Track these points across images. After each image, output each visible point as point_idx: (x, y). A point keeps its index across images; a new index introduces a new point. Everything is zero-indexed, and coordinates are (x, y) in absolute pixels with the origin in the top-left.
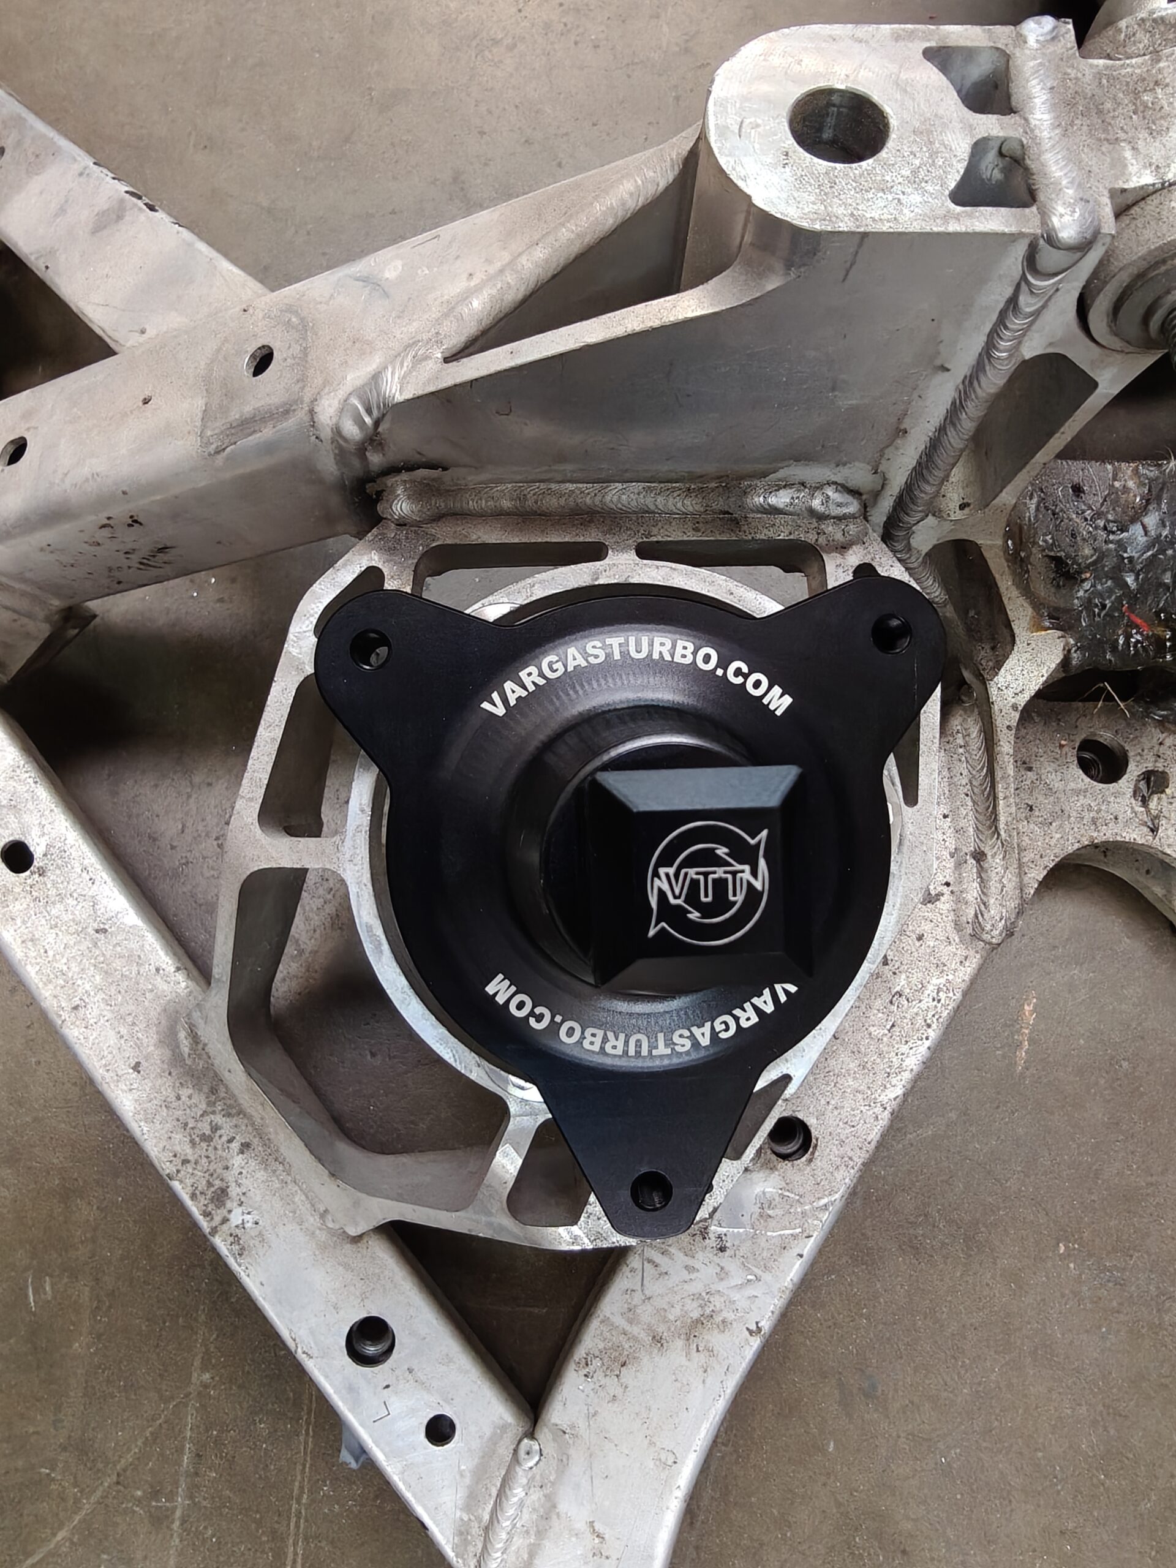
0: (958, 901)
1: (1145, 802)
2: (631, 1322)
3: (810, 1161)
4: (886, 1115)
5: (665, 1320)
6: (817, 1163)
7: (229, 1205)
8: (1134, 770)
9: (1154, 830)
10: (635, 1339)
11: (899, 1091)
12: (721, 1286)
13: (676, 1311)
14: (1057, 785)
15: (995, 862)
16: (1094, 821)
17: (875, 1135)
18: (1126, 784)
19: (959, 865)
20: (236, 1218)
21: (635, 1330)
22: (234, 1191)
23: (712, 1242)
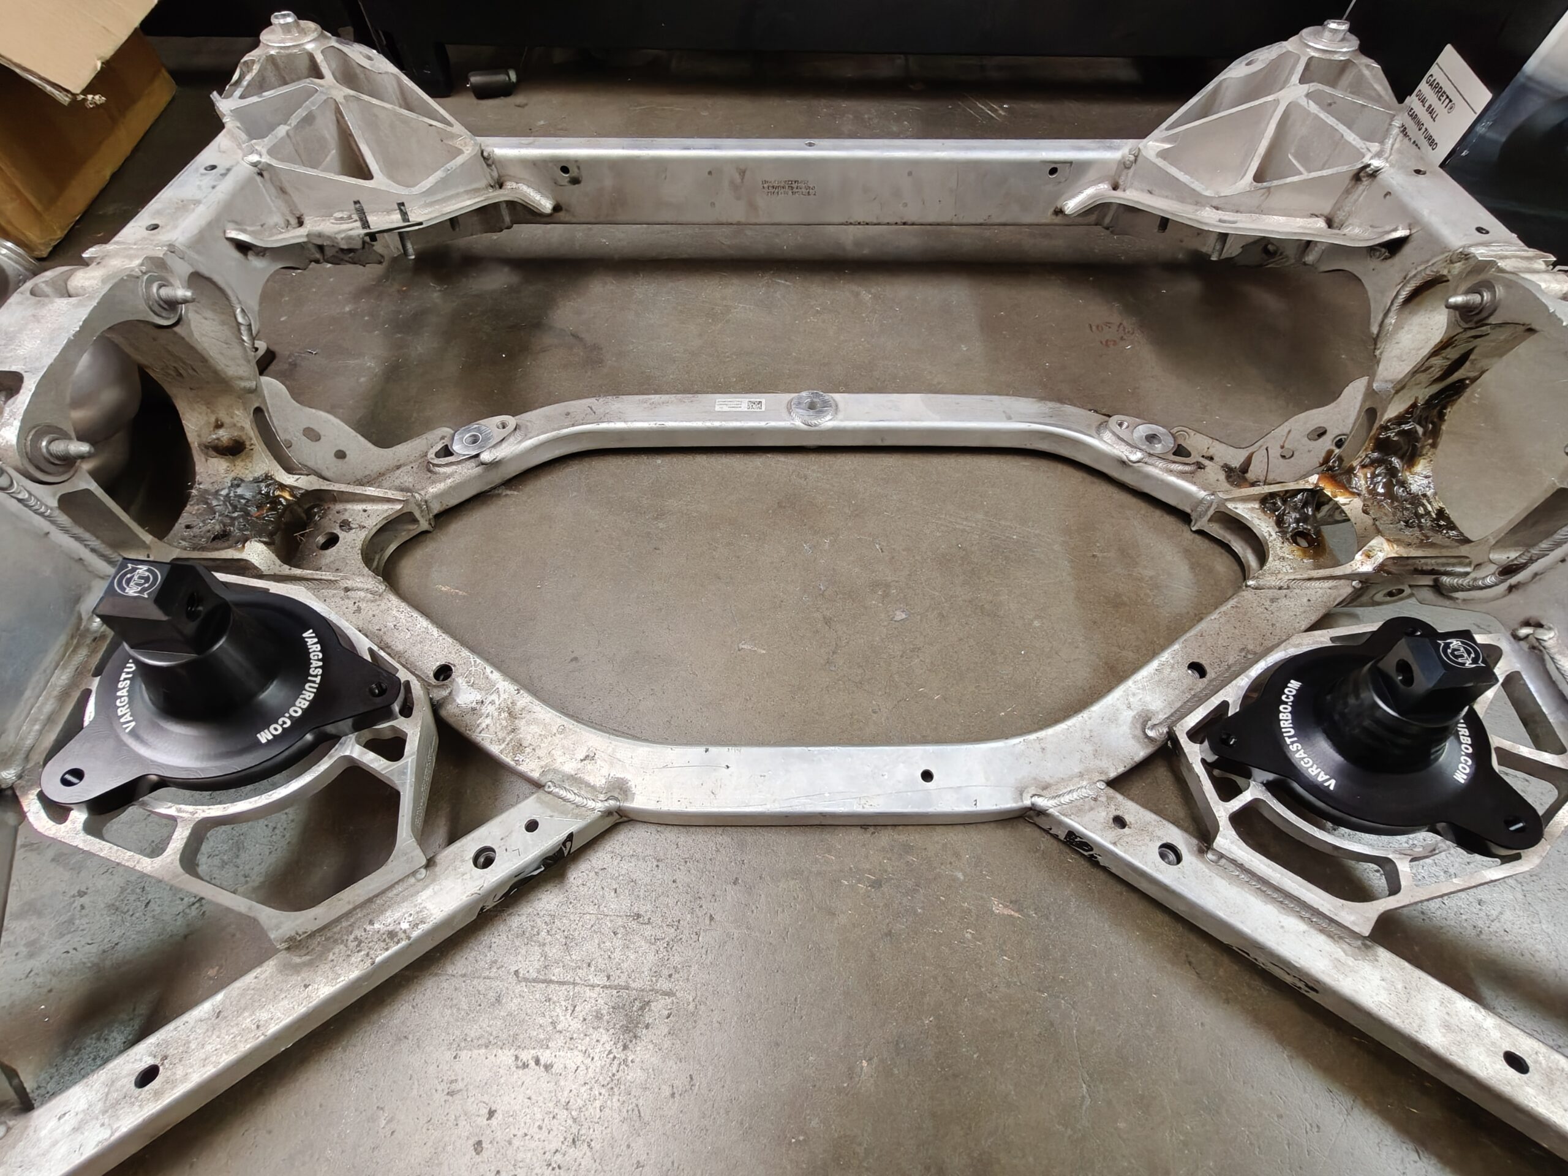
0: (363, 600)
1: (351, 529)
2: (504, 741)
3: (454, 666)
4: (444, 635)
5: (506, 727)
6: (456, 662)
7: (397, 930)
8: (337, 531)
9: (364, 527)
10: (512, 739)
11: (435, 630)
12: (497, 703)
13: (504, 723)
14: (332, 559)
15: (349, 584)
16: (352, 548)
17: (450, 640)
18: (342, 535)
19: (348, 598)
20: (405, 926)
21: (508, 739)
22: (390, 928)
23: (478, 707)
